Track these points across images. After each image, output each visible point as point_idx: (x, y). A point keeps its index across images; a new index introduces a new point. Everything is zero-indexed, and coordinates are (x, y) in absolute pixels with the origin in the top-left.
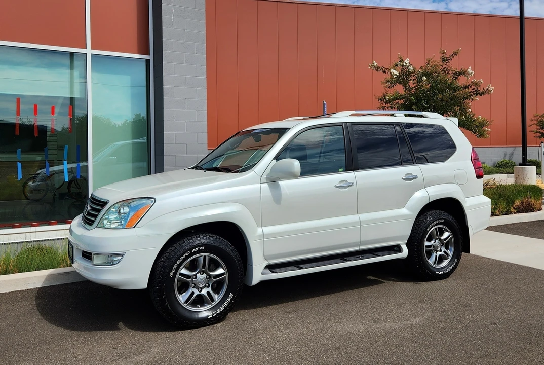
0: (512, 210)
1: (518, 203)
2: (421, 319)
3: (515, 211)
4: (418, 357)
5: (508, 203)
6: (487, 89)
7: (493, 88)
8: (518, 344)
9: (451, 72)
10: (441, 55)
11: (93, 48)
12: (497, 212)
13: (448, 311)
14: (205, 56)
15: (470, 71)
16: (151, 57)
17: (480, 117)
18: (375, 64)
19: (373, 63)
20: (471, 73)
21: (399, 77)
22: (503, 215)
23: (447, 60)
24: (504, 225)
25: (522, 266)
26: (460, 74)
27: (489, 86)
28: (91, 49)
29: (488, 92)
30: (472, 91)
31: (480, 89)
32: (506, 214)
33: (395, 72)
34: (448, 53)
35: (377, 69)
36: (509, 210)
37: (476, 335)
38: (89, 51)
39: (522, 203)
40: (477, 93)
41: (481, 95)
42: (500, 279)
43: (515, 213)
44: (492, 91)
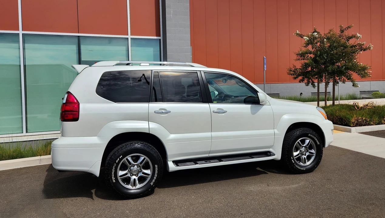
0: (383, 122)
2: (297, 185)
4: (286, 207)
5: (380, 118)
6: (369, 47)
7: (373, 46)
8: (352, 203)
9: (344, 37)
10: (340, 28)
12: (372, 123)
13: (316, 182)
14: (190, 35)
15: (359, 35)
16: (161, 38)
17: (362, 64)
19: (297, 32)
20: (360, 36)
21: (308, 40)
22: (377, 125)
24: (376, 131)
25: (377, 157)
26: (351, 38)
27: (370, 45)
29: (369, 48)
30: (358, 48)
31: (364, 47)
32: (378, 124)
33: (306, 38)
35: (298, 35)
36: (380, 121)
37: (328, 196)
38: (129, 37)
40: (361, 49)
41: (364, 50)
42: (358, 165)
44: (372, 48)
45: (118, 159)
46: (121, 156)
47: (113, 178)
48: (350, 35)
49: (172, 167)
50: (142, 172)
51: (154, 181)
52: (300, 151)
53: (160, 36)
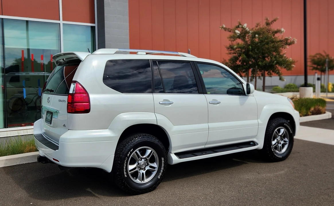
0: (309, 113)
1: (312, 109)
3: (311, 114)
5: (307, 110)
6: (293, 41)
9: (271, 31)
10: (266, 21)
11: (63, 20)
14: (128, 24)
16: (96, 25)
17: (291, 59)
18: (224, 26)
19: (223, 26)
20: (283, 31)
21: (240, 34)
23: (269, 24)
26: (276, 32)
27: (294, 39)
28: (63, 21)
31: (289, 41)
33: (238, 32)
34: (270, 20)
35: (225, 29)
36: (307, 113)
38: (61, 22)
39: (315, 109)
40: (287, 44)
41: (289, 45)
43: (311, 115)
44: (296, 42)
45: (129, 153)
46: (132, 149)
47: (125, 173)
48: (276, 30)
49: (175, 160)
50: (149, 166)
51: (160, 174)
52: (277, 140)
53: (94, 23)
